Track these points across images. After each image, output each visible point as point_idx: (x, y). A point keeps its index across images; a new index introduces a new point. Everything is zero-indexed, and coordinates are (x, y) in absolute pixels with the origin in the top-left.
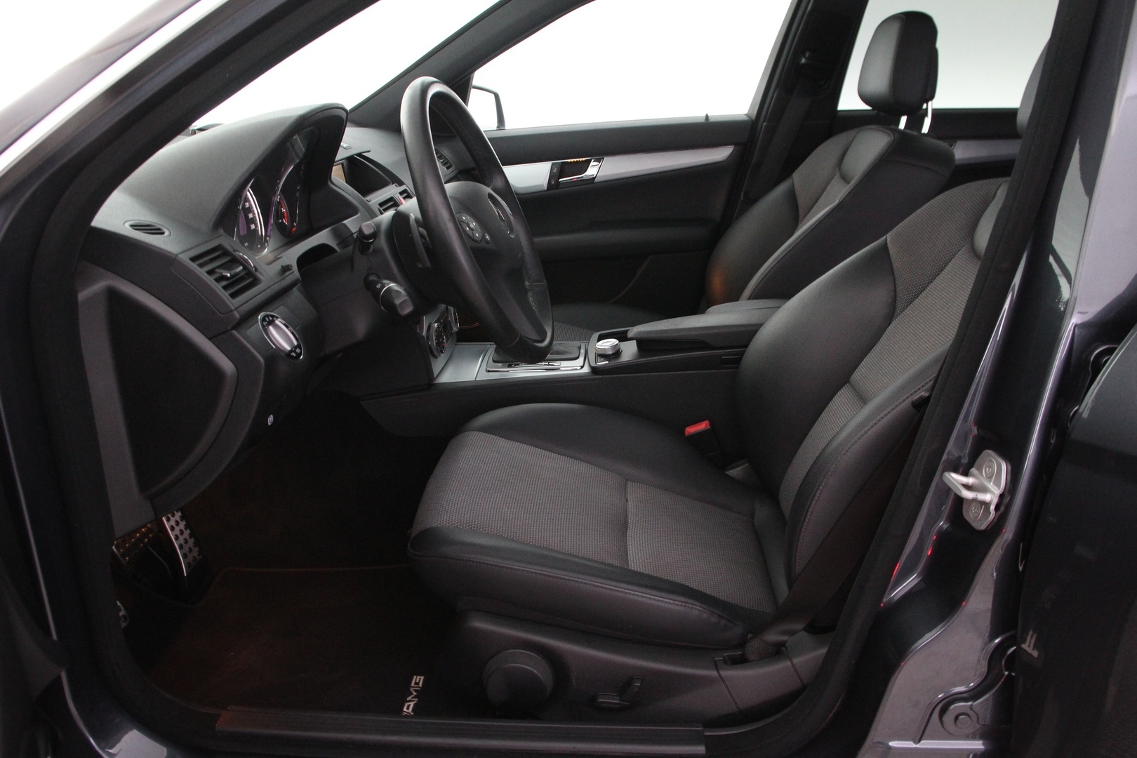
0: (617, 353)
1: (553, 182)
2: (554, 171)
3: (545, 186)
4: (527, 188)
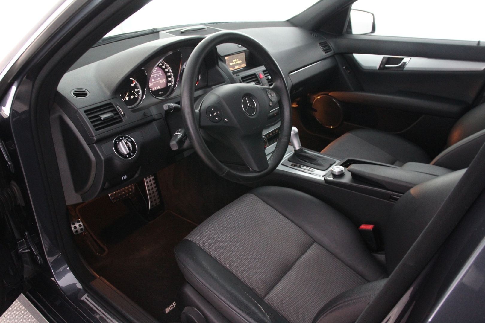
0: (341, 175)
1: (382, 66)
2: (384, 60)
3: (378, 67)
4: (368, 67)
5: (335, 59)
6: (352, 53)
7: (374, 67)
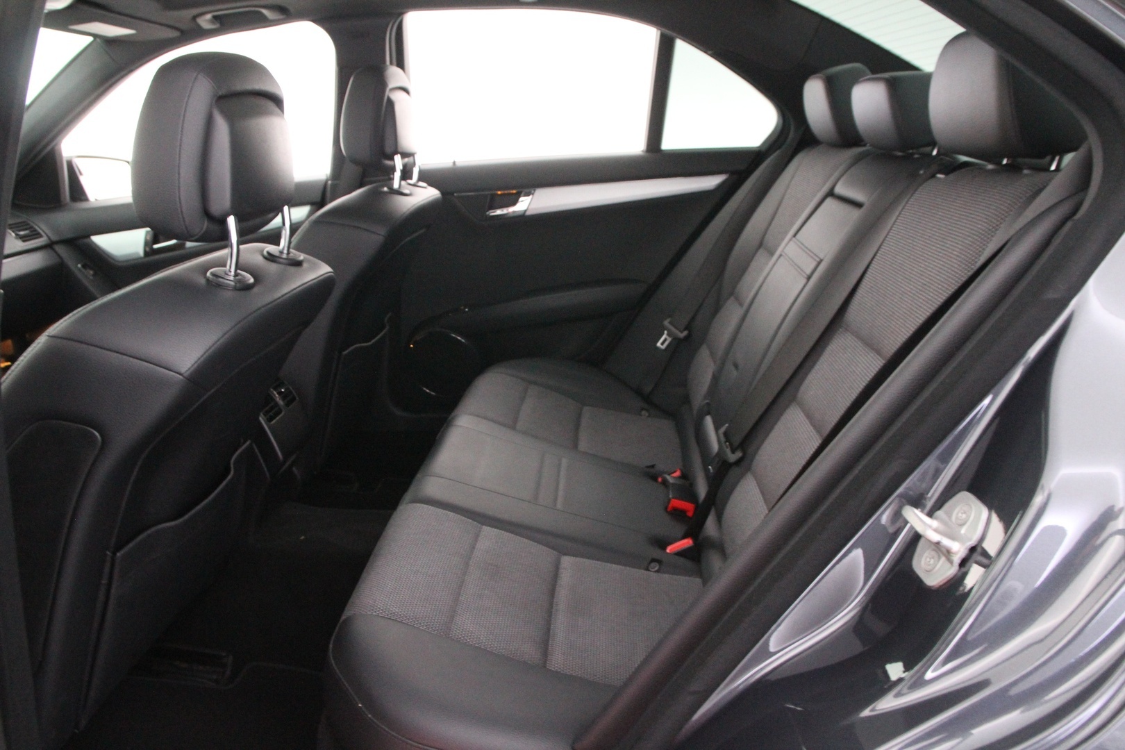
1: (147, 249)
2: (148, 238)
3: (141, 253)
4: (126, 256)
5: (56, 252)
6: (88, 236)
7: (134, 254)
